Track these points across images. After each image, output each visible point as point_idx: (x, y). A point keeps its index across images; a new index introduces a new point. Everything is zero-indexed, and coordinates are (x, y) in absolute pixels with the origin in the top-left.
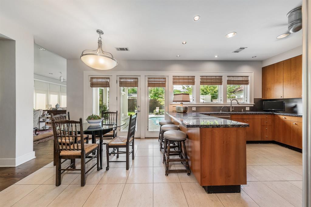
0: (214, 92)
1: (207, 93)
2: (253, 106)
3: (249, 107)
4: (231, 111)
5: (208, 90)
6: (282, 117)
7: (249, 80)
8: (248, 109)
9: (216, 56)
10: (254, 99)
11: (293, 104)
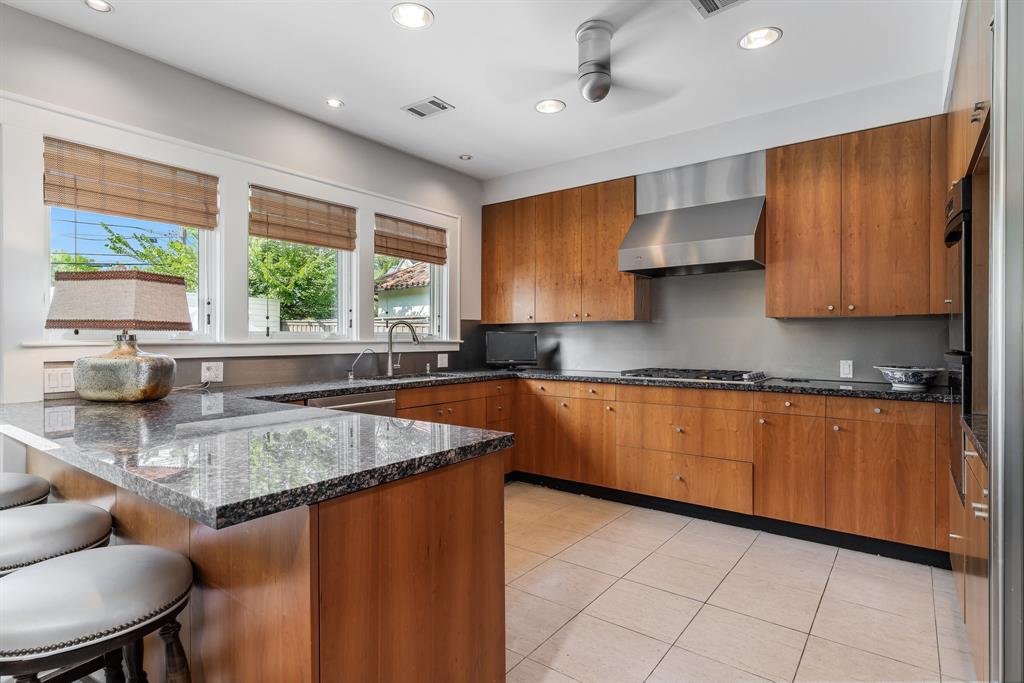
0: (296, 285)
1: (261, 288)
2: (457, 348)
3: (447, 355)
4: (390, 374)
5: (265, 271)
6: (536, 386)
7: (448, 244)
8: (443, 361)
9: (334, 103)
10: (462, 321)
11: (550, 343)
